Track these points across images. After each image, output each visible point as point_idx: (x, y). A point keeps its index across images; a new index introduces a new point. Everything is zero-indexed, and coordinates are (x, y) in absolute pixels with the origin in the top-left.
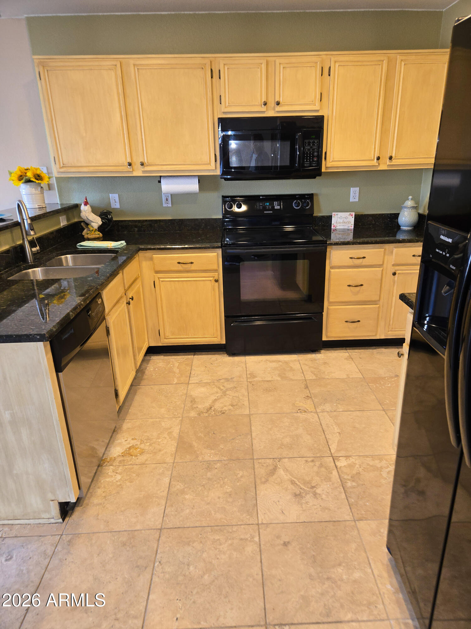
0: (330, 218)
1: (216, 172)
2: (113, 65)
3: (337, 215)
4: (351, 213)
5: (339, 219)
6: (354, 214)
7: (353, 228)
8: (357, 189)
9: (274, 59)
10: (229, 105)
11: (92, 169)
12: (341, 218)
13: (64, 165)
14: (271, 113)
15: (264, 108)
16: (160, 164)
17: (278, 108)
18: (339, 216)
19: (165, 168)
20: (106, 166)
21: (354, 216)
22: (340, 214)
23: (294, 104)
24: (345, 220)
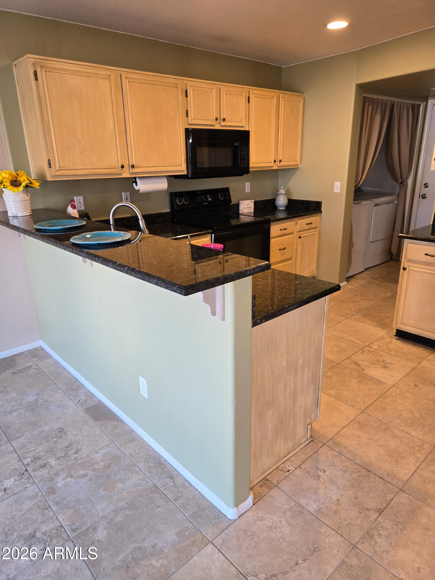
0: (238, 205)
1: (184, 172)
2: (108, 75)
3: (244, 202)
4: (252, 200)
5: (245, 206)
6: (253, 201)
7: (253, 211)
8: (249, 183)
9: (219, 86)
10: (194, 118)
11: (87, 172)
12: (246, 204)
13: (60, 169)
14: (217, 127)
15: (214, 123)
16: (146, 166)
17: (223, 123)
18: (245, 203)
19: (149, 170)
20: (100, 169)
21: (253, 203)
22: (246, 202)
23: (232, 121)
24: (249, 206)
